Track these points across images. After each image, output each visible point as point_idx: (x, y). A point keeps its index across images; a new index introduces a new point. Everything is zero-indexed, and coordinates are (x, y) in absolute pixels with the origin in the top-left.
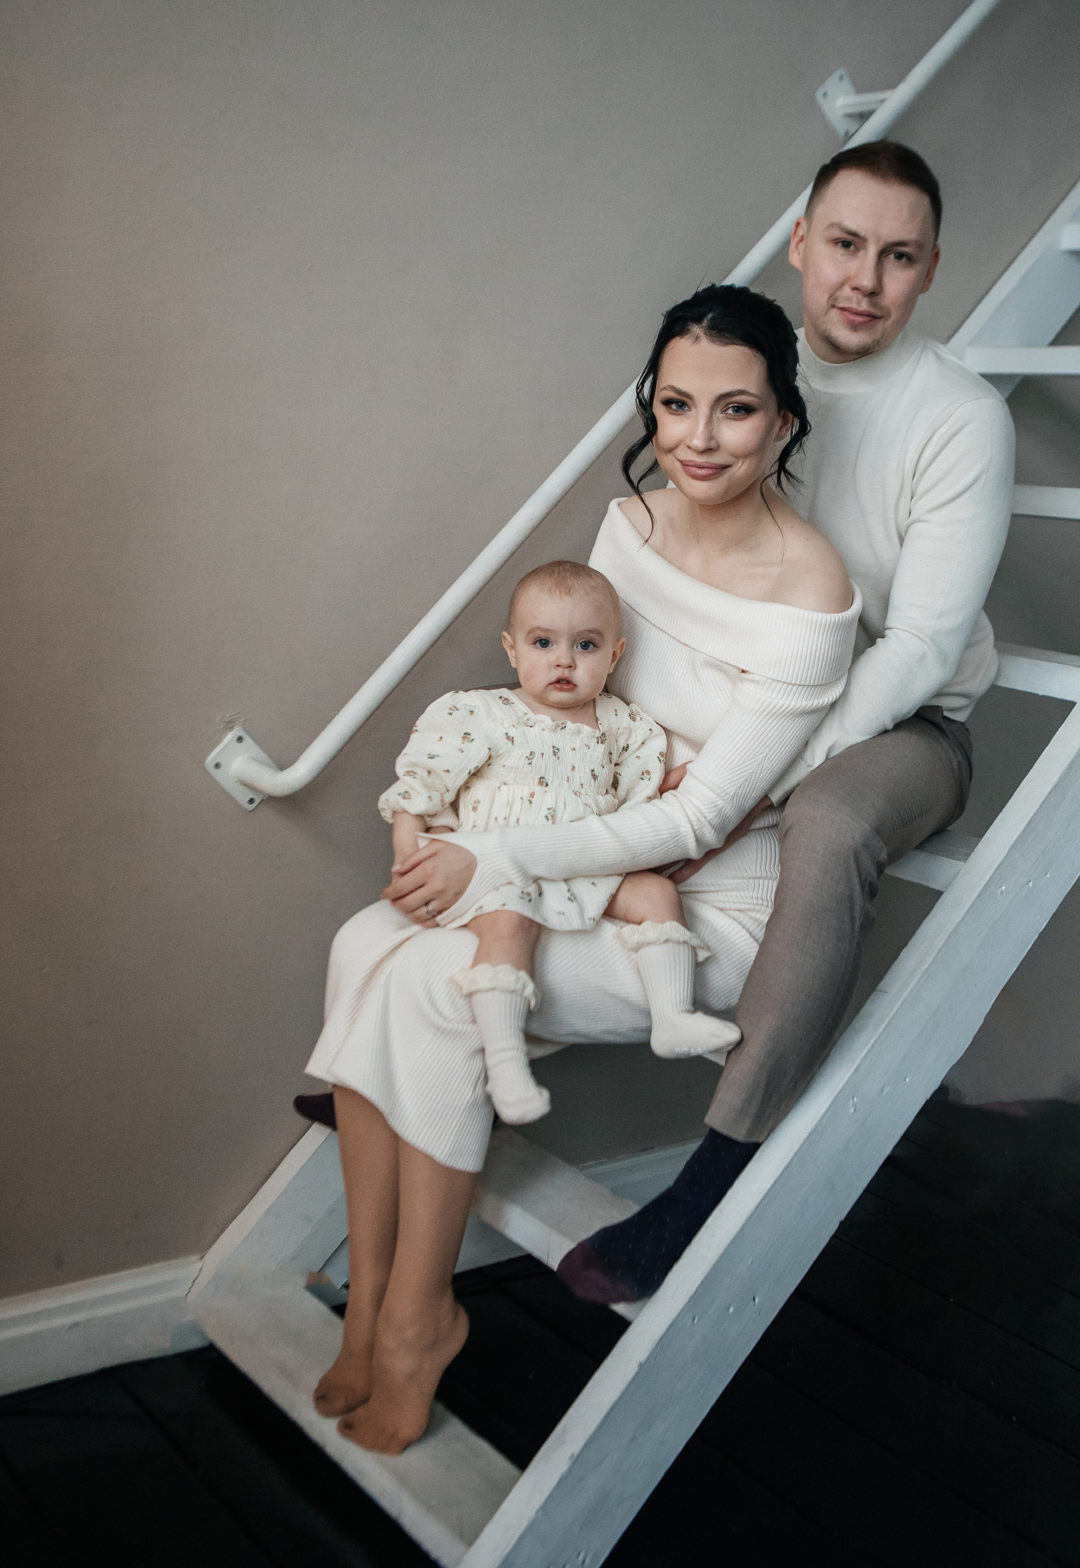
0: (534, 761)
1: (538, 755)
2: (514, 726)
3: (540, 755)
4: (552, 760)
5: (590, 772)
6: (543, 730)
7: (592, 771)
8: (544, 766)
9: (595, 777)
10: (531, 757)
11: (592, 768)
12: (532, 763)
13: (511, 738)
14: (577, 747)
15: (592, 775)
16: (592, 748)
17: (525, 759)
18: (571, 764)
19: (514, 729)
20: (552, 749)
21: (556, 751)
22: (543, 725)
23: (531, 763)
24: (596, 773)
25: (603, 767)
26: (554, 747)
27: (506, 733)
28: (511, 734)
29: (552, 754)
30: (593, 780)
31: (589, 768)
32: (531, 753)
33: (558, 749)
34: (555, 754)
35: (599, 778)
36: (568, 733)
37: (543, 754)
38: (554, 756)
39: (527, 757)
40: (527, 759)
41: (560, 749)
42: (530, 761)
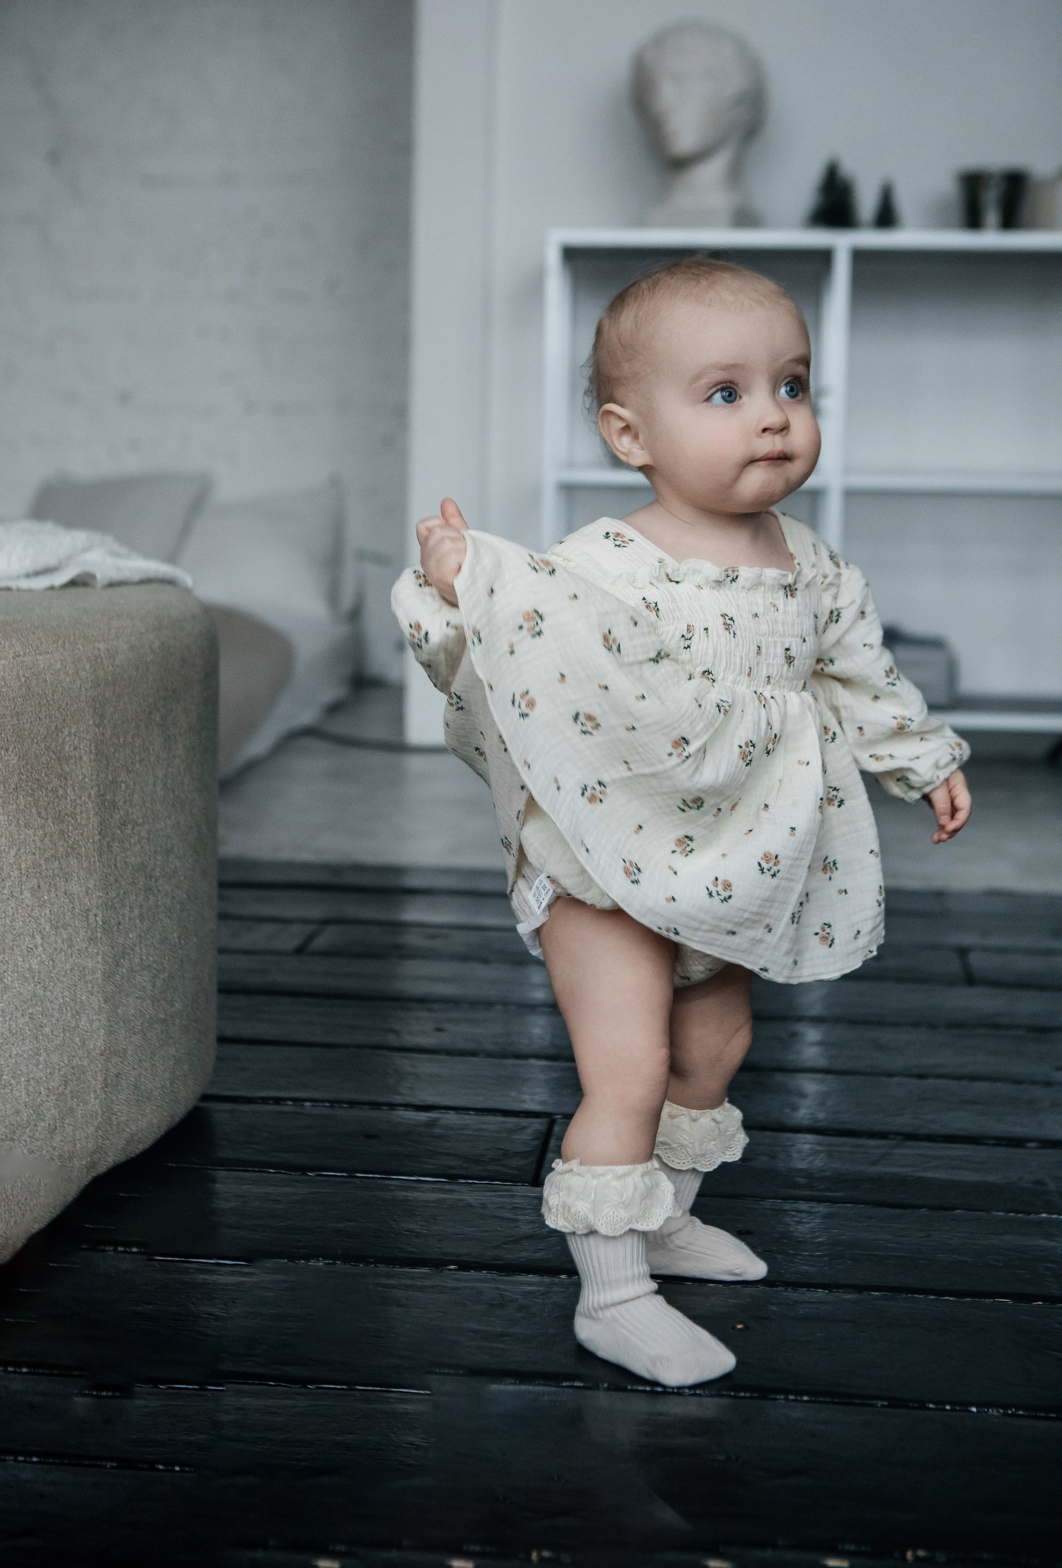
0: (694, 643)
1: (698, 633)
2: (651, 583)
3: (703, 632)
4: (723, 640)
5: (784, 652)
6: (699, 587)
7: (787, 650)
8: (711, 651)
9: (790, 660)
10: (689, 636)
11: (787, 646)
12: (692, 646)
13: (654, 605)
14: (761, 610)
15: (786, 657)
16: (781, 609)
17: (680, 640)
18: (755, 643)
19: (653, 589)
20: (721, 620)
21: (728, 622)
22: (698, 579)
23: (689, 647)
24: (793, 653)
25: (804, 641)
26: (724, 616)
27: (644, 599)
28: (651, 599)
29: (723, 627)
30: (786, 666)
31: (783, 644)
32: (689, 629)
33: (731, 619)
34: (727, 627)
35: (796, 662)
36: (743, 587)
37: (706, 629)
38: (727, 632)
39: (683, 636)
40: (683, 639)
41: (735, 619)
42: (688, 642)
